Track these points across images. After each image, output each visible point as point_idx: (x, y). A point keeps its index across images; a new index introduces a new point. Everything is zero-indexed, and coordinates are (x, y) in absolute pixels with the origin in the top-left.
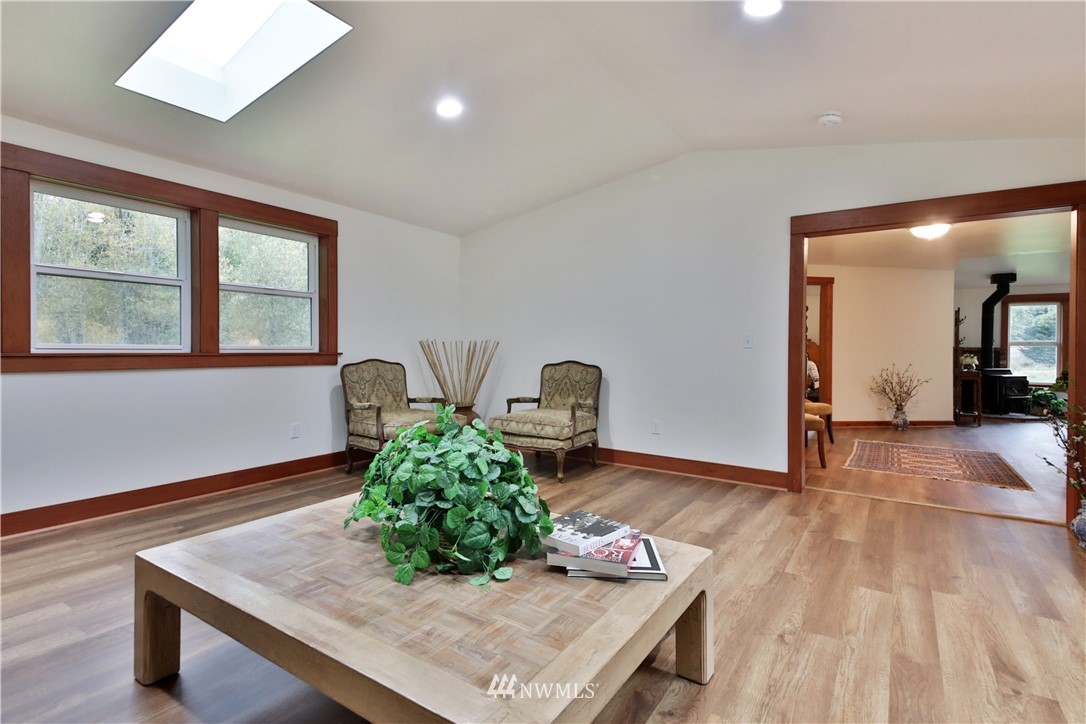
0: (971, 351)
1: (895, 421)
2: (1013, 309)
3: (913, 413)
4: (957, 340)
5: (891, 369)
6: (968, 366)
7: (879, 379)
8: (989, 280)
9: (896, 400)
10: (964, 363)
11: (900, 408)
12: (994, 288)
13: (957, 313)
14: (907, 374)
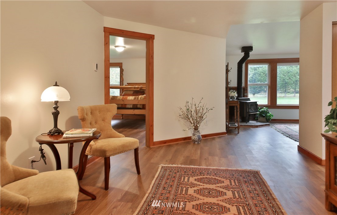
0: (233, 89)
1: (193, 138)
2: (250, 66)
3: (204, 130)
4: (227, 83)
5: (190, 102)
6: (232, 97)
7: (184, 109)
8: (240, 51)
9: (194, 123)
10: (230, 96)
11: (196, 129)
12: (243, 54)
13: (227, 66)
14: (200, 105)
